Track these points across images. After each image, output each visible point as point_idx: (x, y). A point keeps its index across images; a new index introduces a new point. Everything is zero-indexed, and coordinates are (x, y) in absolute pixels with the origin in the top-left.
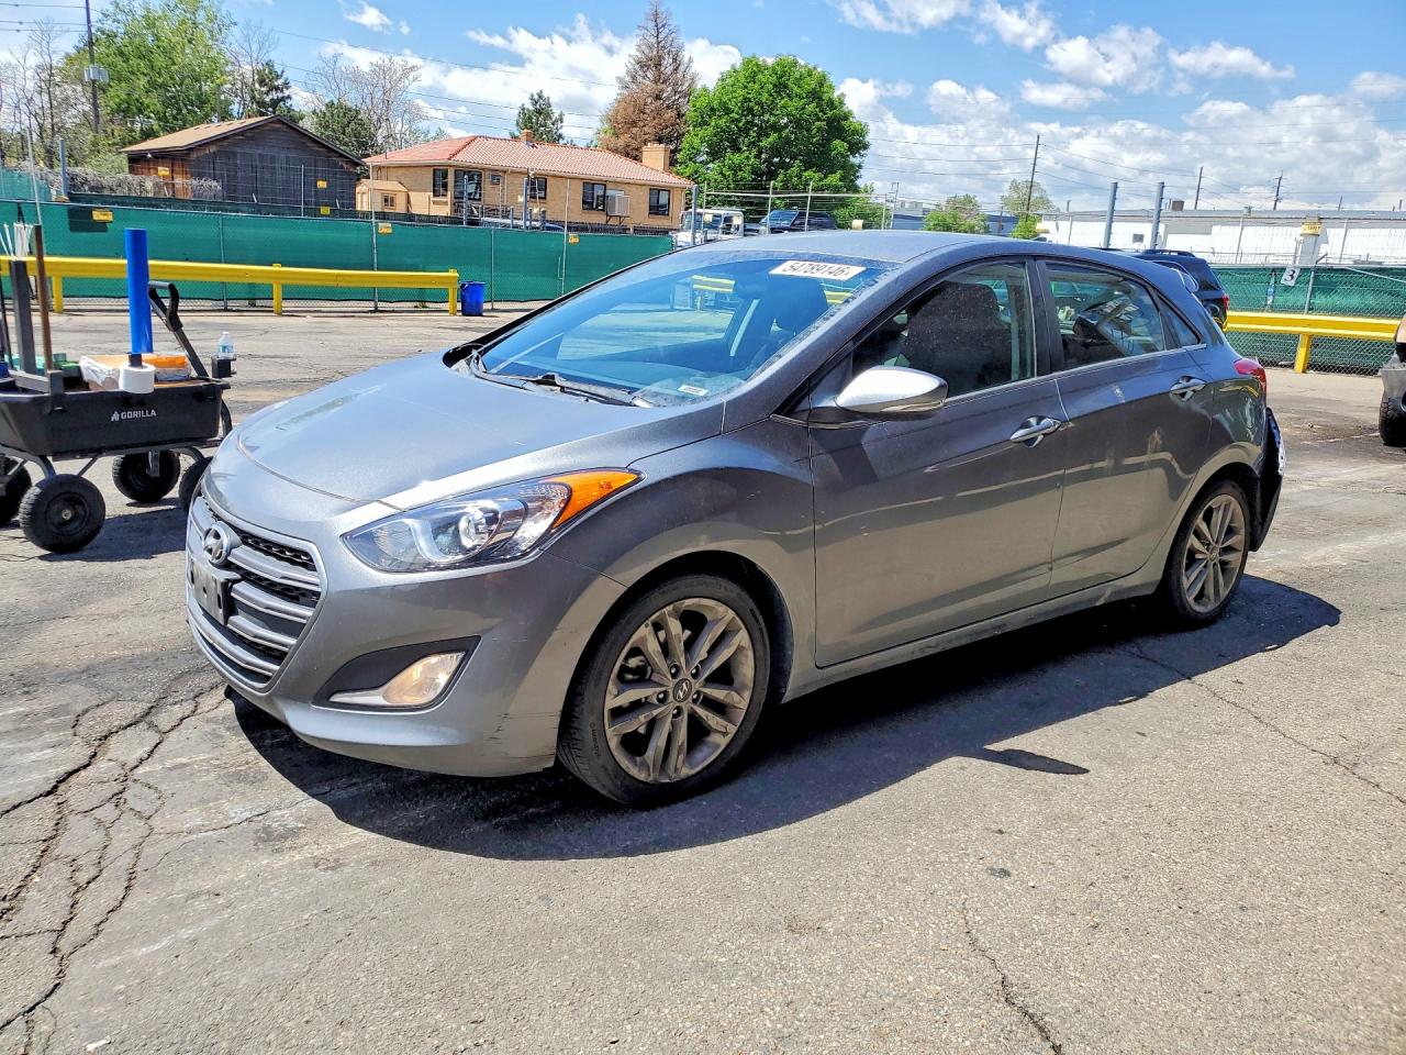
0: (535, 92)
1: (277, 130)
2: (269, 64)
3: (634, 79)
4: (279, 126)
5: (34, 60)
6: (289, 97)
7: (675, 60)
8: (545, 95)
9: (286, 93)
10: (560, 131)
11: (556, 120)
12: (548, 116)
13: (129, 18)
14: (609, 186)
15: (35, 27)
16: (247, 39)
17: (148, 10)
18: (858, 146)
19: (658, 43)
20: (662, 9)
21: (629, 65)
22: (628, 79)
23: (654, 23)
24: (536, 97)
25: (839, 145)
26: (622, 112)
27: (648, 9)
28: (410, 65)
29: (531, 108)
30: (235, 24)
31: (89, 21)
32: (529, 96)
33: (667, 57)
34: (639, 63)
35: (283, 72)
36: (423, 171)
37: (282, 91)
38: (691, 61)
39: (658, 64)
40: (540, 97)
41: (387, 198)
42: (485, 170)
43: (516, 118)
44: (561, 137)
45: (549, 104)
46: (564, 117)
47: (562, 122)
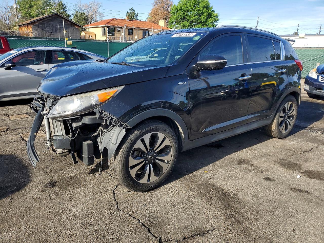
1: (57, 17)
8: (133, 8)
9: (66, 10)
10: (137, 18)
11: (136, 15)
12: (134, 14)
22: (155, 3)
24: (131, 9)
25: (212, 20)
26: (153, 12)
28: (100, 3)
29: (130, 12)
32: (129, 9)
36: (99, 28)
40: (132, 9)
41: (90, 36)
42: (116, 27)
43: (126, 15)
44: (138, 19)
45: (134, 11)
46: (138, 14)
47: (138, 15)
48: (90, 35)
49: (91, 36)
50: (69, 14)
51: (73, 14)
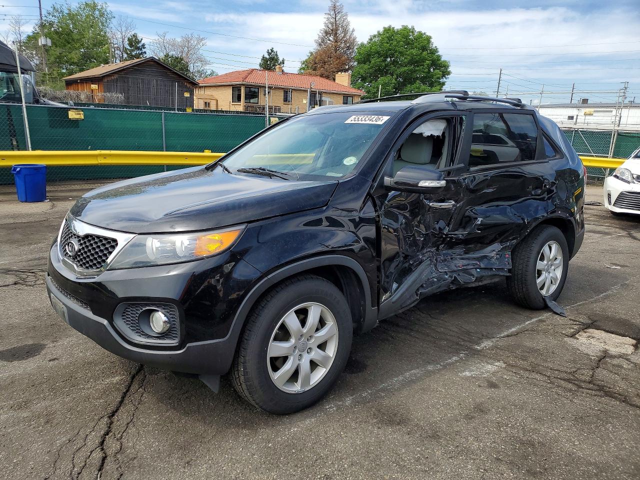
0: (270, 48)
2: (134, 36)
3: (323, 41)
4: (152, 63)
6: (145, 53)
7: (345, 30)
8: (275, 50)
10: (283, 68)
11: (281, 63)
12: (277, 60)
13: (61, 15)
14: (323, 95)
16: (120, 25)
17: (70, 10)
18: (445, 73)
19: (336, 22)
20: (338, 4)
21: (320, 34)
22: (320, 41)
23: (333, 12)
24: (270, 51)
27: (330, 4)
29: (268, 57)
32: (267, 51)
33: (340, 29)
34: (325, 32)
35: (142, 39)
36: (226, 88)
37: (141, 50)
38: (353, 31)
39: (336, 32)
40: (272, 51)
41: (206, 103)
42: (260, 86)
43: (260, 62)
45: (277, 55)
47: (283, 63)
48: (207, 101)
49: (209, 103)
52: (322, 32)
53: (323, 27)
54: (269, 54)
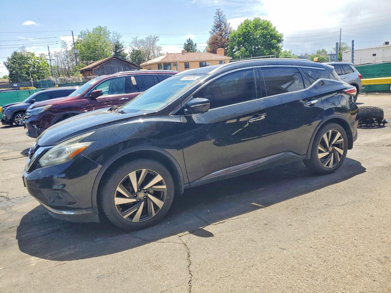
0: (188, 39)
1: (114, 60)
2: (118, 42)
3: (214, 31)
4: (115, 58)
5: (63, 50)
6: (124, 50)
7: (225, 25)
8: (191, 39)
9: (122, 49)
11: (194, 46)
12: (192, 44)
14: (207, 62)
15: (62, 42)
18: (279, 41)
19: (220, 20)
20: (220, 11)
21: (212, 28)
22: (212, 32)
23: (218, 15)
24: (188, 40)
25: (274, 41)
27: (216, 11)
28: (156, 37)
30: (110, 33)
31: (73, 39)
33: (223, 24)
34: (215, 26)
35: (121, 43)
36: (155, 65)
37: (121, 49)
39: (220, 26)
40: (190, 40)
42: (171, 62)
43: (183, 47)
44: (196, 50)
45: (192, 42)
46: (197, 45)
50: (126, 53)
51: (129, 53)
52: (213, 26)
53: (213, 24)
54: (188, 42)
